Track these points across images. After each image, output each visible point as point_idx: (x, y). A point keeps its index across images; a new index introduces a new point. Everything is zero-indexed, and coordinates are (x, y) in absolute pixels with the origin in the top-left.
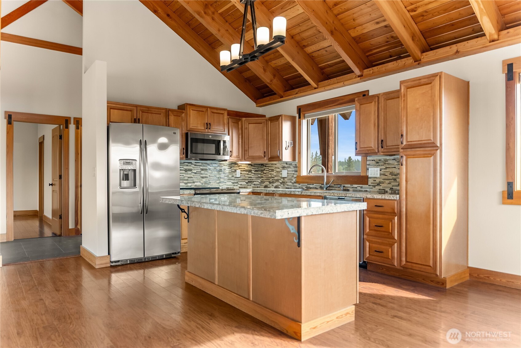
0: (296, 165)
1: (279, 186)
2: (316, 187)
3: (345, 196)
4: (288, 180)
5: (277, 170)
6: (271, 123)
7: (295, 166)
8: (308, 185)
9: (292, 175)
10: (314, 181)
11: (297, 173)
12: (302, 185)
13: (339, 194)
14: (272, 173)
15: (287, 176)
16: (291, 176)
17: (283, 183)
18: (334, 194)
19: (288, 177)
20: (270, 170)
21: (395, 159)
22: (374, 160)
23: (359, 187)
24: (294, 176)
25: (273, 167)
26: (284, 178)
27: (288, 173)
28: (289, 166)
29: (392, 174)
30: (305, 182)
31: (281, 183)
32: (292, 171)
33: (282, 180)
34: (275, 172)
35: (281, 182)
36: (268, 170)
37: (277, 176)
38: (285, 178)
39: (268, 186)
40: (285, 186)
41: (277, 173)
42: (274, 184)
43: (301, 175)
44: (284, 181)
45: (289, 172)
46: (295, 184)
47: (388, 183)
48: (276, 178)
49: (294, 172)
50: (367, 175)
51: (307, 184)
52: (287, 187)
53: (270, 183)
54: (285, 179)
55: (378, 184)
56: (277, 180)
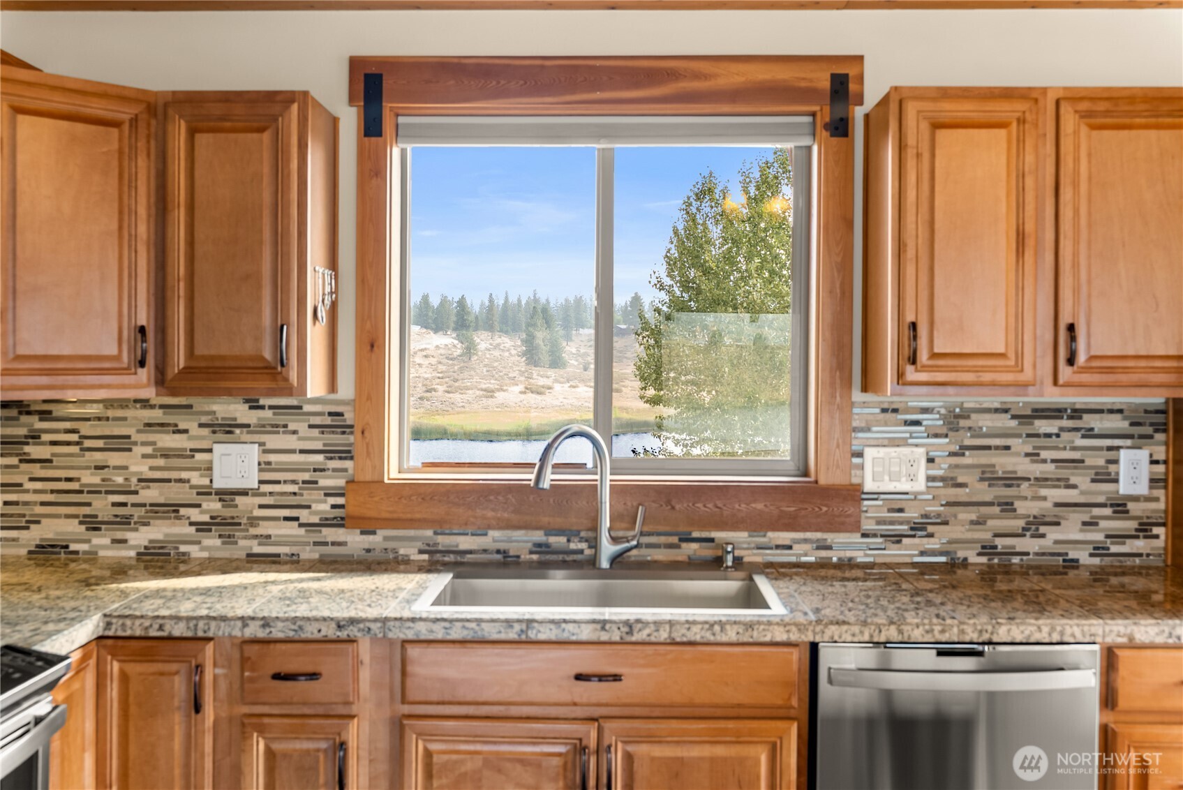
0: (340, 414)
1: (183, 548)
2: (502, 546)
3: (985, 637)
4: (261, 506)
5: (160, 445)
6: (192, 132)
7: (328, 420)
8: (440, 539)
9: (307, 476)
10: (490, 514)
11: (348, 464)
12: (386, 539)
13: (943, 631)
14: (115, 459)
15: (261, 482)
16: (294, 482)
17: (224, 526)
18: (901, 632)
19: (266, 488)
20: (88, 443)
21: (1006, 411)
22: (895, 411)
23: (806, 541)
24: (323, 482)
25: (125, 419)
26: (227, 495)
27: (264, 466)
28: (281, 420)
29: (989, 477)
30: (419, 520)
31: (202, 527)
32: (302, 451)
33: (213, 505)
34: (144, 456)
35: (206, 518)
36: (75, 437)
37: (169, 481)
38: (244, 493)
39: (73, 547)
40: (242, 543)
41: (161, 462)
42: (129, 535)
43: (386, 481)
44: (228, 512)
45: (272, 458)
46: (330, 534)
47: (972, 523)
48: (151, 494)
49: (320, 458)
50: (855, 481)
51: (429, 533)
52: (258, 549)
53: (93, 524)
54: (239, 500)
55: (918, 528)
56: (172, 510)
